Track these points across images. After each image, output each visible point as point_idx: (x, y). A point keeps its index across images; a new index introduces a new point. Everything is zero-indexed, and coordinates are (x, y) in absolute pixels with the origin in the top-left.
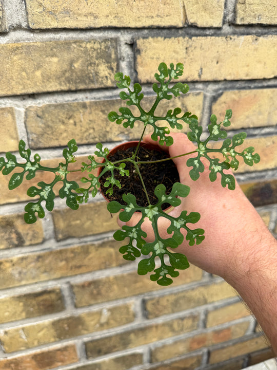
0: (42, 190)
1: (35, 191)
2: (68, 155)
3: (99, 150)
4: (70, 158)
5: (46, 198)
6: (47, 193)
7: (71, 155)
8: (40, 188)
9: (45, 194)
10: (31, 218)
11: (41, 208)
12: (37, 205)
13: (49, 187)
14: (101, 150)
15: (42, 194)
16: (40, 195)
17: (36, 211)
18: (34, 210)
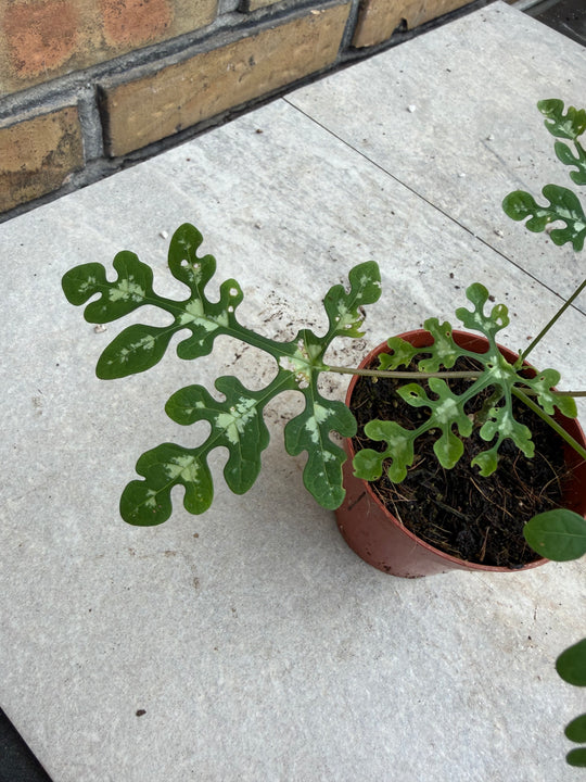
0: (224, 408)
1: (200, 405)
2: (342, 309)
3: (471, 308)
4: (347, 321)
5: (233, 438)
6: (241, 423)
7: (352, 310)
8: (219, 398)
9: (232, 422)
10: (152, 502)
11: (204, 472)
12: (191, 458)
13: (251, 402)
14: (479, 309)
15: (223, 420)
16: (213, 423)
17: (179, 480)
18: (172, 475)
